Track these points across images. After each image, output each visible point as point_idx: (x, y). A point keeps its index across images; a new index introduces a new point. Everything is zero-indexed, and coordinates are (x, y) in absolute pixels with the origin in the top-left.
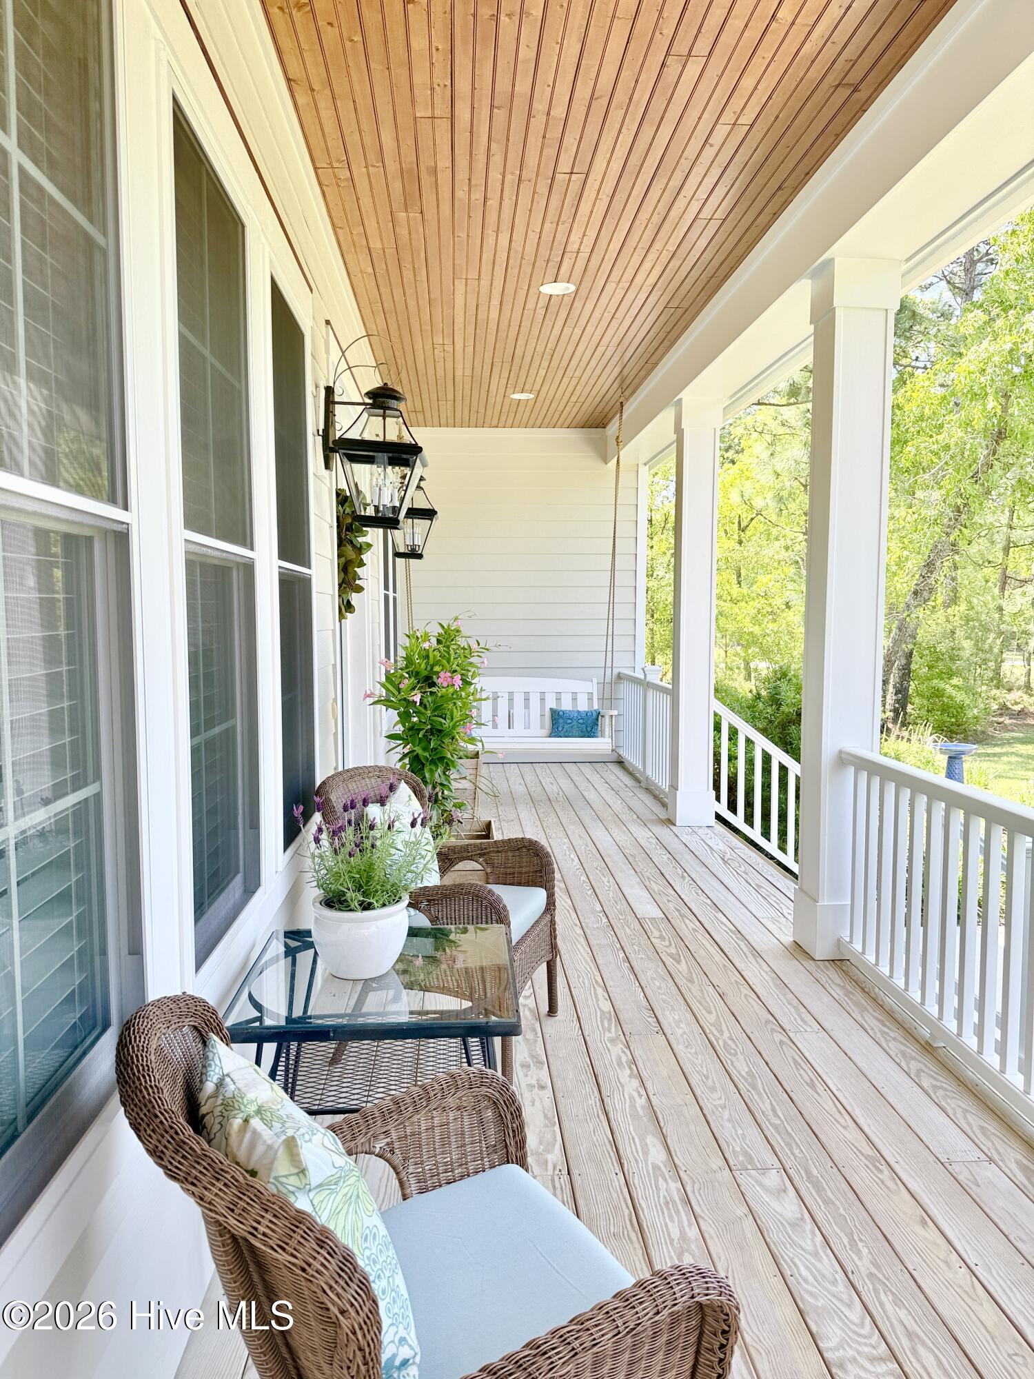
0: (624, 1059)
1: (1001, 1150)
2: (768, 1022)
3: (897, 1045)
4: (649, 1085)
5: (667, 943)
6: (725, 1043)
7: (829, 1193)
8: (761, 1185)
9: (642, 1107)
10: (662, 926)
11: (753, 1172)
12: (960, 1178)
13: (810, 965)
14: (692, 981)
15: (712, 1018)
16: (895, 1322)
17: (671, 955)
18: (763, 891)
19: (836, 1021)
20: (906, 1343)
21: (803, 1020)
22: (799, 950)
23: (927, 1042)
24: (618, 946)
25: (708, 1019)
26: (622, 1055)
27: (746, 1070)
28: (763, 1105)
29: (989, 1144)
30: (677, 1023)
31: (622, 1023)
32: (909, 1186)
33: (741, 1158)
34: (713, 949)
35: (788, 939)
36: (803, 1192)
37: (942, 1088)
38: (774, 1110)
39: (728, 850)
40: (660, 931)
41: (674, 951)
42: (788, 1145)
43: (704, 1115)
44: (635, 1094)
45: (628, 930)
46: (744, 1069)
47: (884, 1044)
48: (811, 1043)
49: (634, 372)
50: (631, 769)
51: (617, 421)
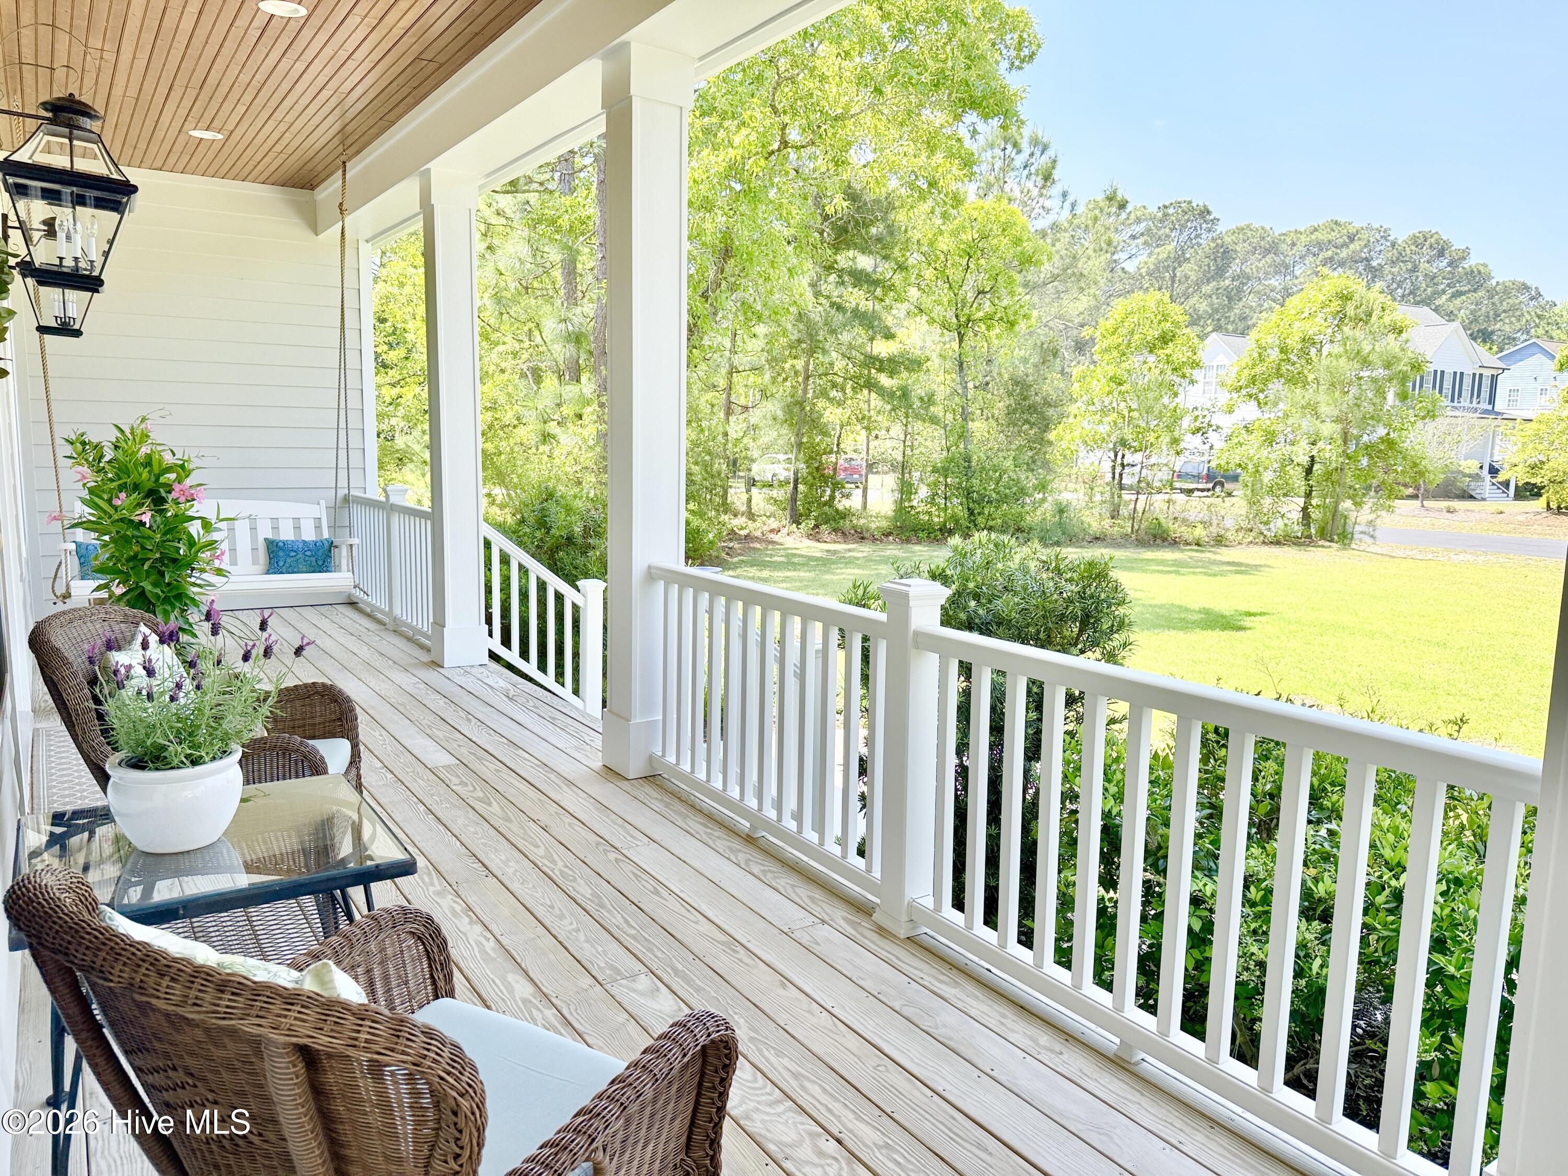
0: (458, 909)
1: (830, 912)
2: (598, 844)
3: (723, 842)
4: (493, 927)
5: (471, 788)
6: (561, 872)
7: (698, 982)
8: (635, 991)
9: (493, 949)
10: (460, 772)
11: (624, 982)
12: (803, 941)
13: (625, 785)
14: (510, 821)
15: (541, 852)
16: (782, 1070)
17: (480, 800)
18: (558, 723)
19: (661, 831)
20: (794, 1083)
21: (632, 837)
22: (611, 773)
23: (748, 835)
24: (415, 799)
25: (537, 853)
26: (455, 905)
27: (590, 891)
28: (615, 920)
29: (819, 909)
30: (506, 863)
31: (445, 875)
32: (764, 958)
33: (608, 972)
34: (524, 786)
35: (597, 764)
36: (675, 987)
37: (770, 871)
38: (626, 922)
39: (510, 687)
40: (458, 777)
41: (481, 795)
42: (649, 950)
43: (560, 943)
44: (482, 939)
45: (421, 782)
46: (588, 892)
47: (711, 844)
48: (644, 854)
49: (364, 128)
50: (369, 610)
51: (334, 184)
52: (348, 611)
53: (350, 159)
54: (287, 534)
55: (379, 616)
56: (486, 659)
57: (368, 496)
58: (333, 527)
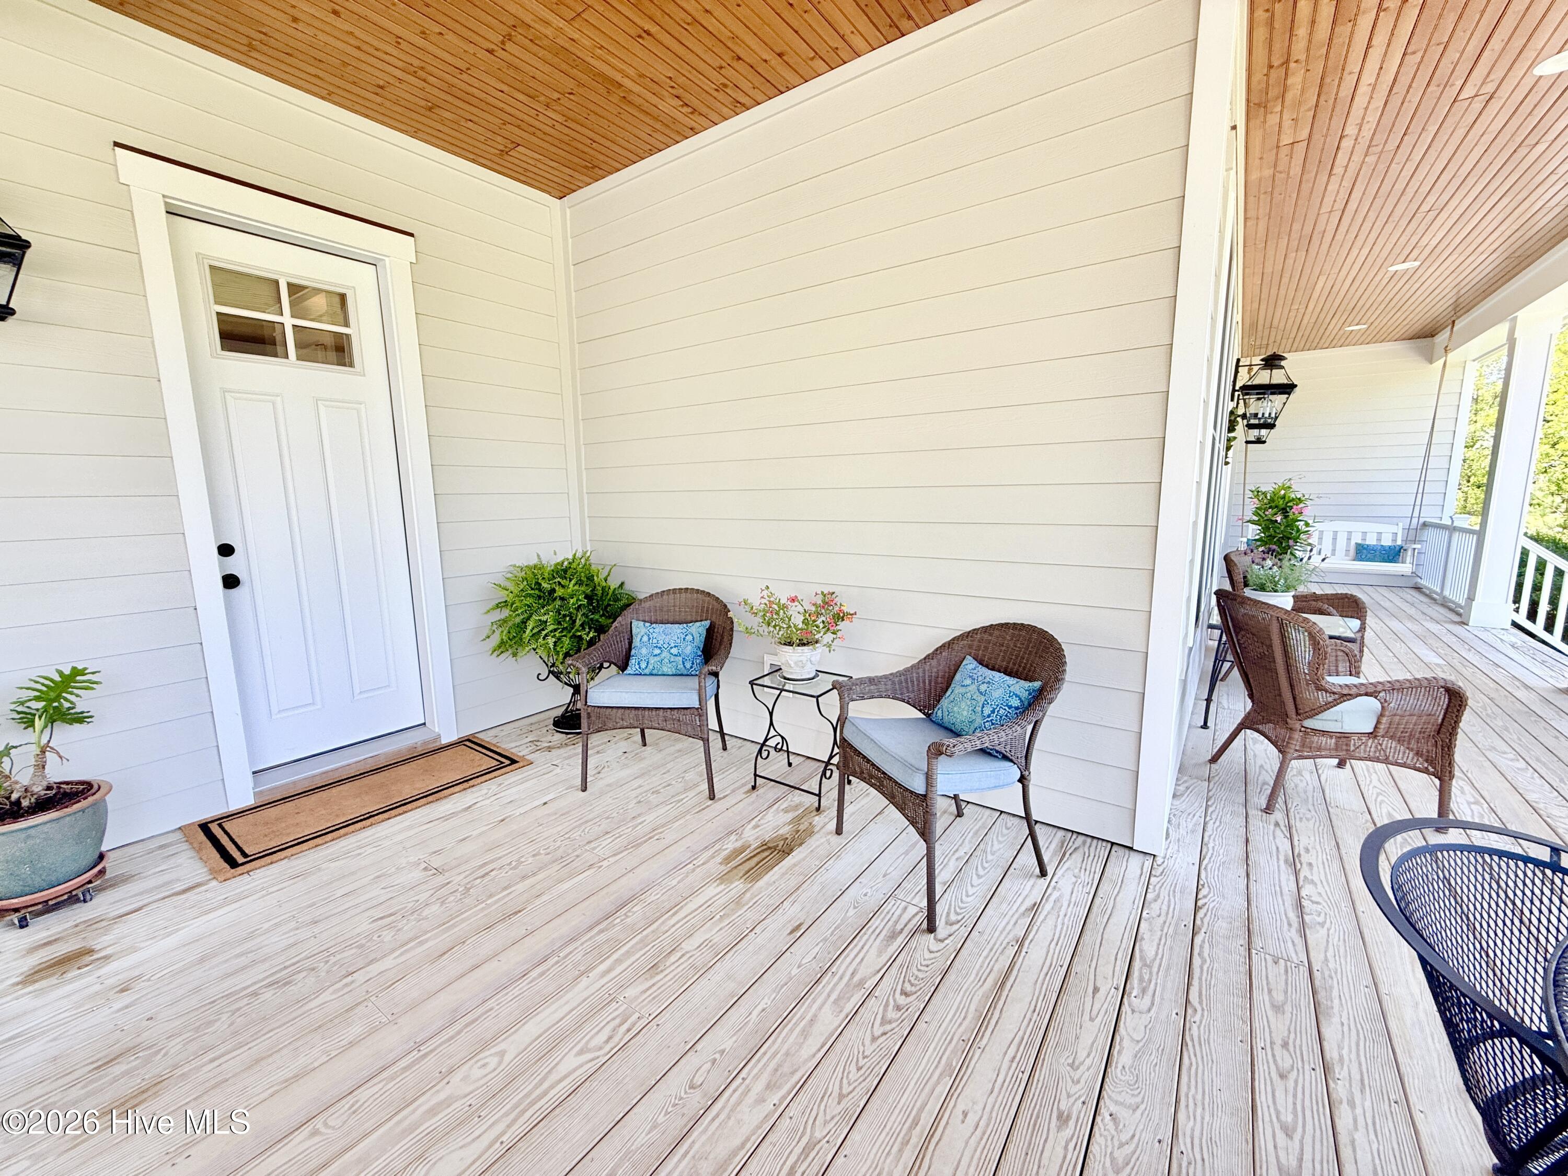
49: (1471, 298)
50: (1428, 592)
51: (1445, 334)
52: (1413, 592)
53: (1459, 317)
54: (1371, 541)
55: (1435, 596)
56: (1508, 625)
57: (1443, 522)
58: (1406, 541)
